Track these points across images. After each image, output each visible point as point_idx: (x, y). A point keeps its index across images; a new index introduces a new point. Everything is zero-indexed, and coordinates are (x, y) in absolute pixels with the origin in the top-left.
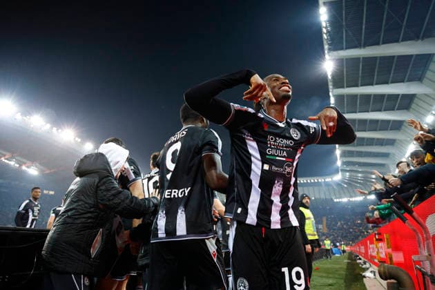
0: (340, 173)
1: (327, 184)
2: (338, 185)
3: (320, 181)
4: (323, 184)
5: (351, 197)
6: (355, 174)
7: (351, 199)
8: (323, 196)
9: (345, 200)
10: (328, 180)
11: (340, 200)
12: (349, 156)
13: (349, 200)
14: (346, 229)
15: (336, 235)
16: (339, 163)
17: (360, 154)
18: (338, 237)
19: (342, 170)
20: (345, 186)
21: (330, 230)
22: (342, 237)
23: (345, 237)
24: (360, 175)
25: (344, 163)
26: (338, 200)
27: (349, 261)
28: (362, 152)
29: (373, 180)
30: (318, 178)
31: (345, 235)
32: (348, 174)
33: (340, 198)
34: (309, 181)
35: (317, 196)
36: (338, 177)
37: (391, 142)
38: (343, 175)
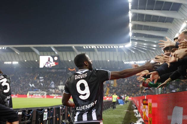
0: (131, 42)
1: (120, 50)
2: (129, 51)
3: (115, 47)
4: (117, 50)
5: (137, 61)
6: (141, 43)
7: (137, 62)
8: (116, 60)
9: (132, 63)
10: (121, 47)
11: (129, 63)
12: (138, 29)
13: (135, 63)
14: (130, 85)
15: (123, 89)
16: (130, 34)
17: (147, 28)
18: (124, 90)
19: (132, 40)
20: (134, 52)
21: (119, 85)
22: (127, 90)
23: (129, 90)
24: (145, 44)
25: (134, 34)
26: (127, 63)
27: (128, 111)
28: (148, 26)
29: (154, 49)
30: (113, 45)
31: (129, 89)
32: (136, 43)
33: (129, 61)
34: (106, 47)
35: (112, 59)
36: (129, 45)
37: (170, 20)
38: (132, 43)
